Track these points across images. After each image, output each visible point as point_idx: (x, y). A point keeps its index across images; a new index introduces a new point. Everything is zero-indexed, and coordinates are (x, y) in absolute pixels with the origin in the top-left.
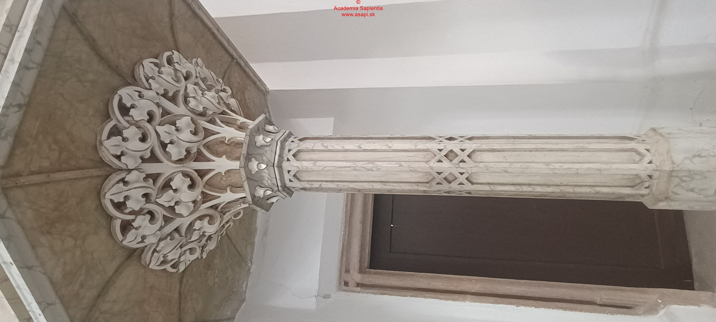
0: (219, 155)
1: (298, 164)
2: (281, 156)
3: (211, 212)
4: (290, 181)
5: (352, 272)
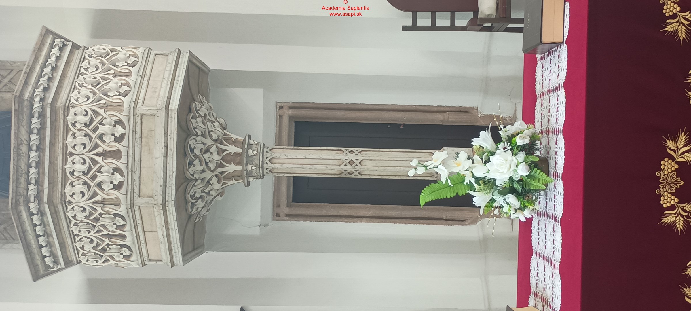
0: (229, 162)
4: (267, 173)
5: (281, 206)
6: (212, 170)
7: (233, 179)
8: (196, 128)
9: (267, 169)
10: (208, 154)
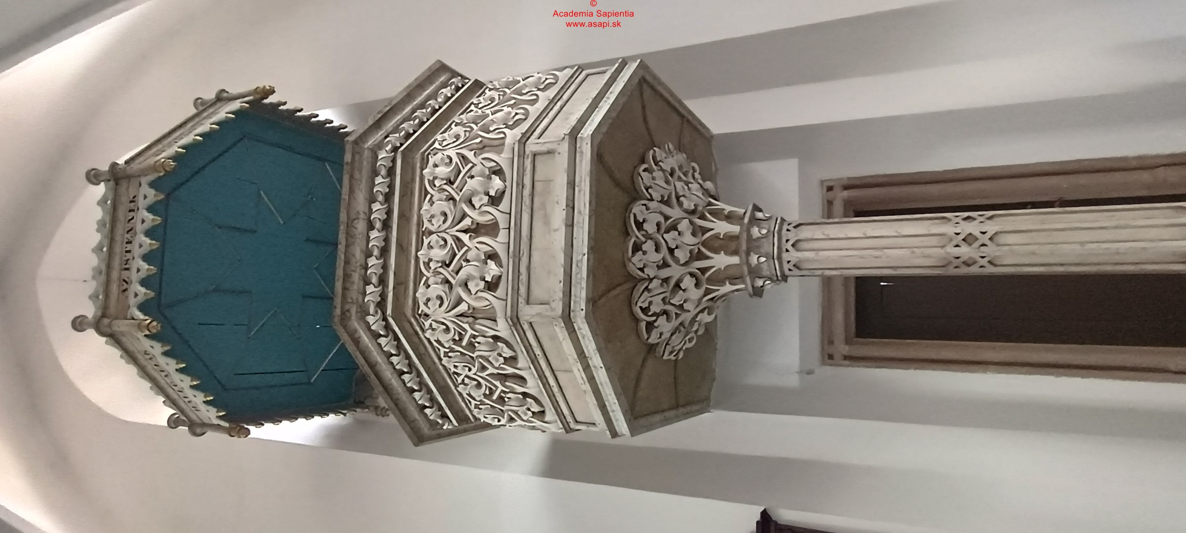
0: (716, 251)
1: (799, 254)
2: (779, 248)
3: (710, 304)
4: (790, 270)
5: (836, 341)
6: (682, 262)
7: (727, 283)
8: (651, 187)
9: (789, 262)
10: (674, 234)
